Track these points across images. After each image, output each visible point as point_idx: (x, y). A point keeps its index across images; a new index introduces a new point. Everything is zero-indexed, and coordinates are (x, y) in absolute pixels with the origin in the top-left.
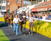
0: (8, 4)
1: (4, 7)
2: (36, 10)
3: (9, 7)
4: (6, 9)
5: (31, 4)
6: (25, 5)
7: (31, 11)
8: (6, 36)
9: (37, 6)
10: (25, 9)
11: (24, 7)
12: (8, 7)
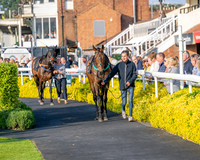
1: (46, 24)
3: (74, 23)
4: (57, 35)
5: (187, 5)
6: (155, 9)
7: (188, 39)
10: (157, 30)
11: (150, 19)
12: (66, 25)
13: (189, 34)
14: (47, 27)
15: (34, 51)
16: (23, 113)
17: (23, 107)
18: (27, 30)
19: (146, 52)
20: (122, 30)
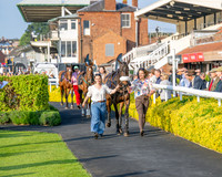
0: (87, 32)
1: (69, 46)
2: (200, 57)
3: (90, 45)
4: (77, 54)
5: (177, 34)
6: (153, 36)
7: (178, 59)
8: (80, 161)
9: (205, 40)
10: (154, 53)
11: (149, 44)
12: (84, 47)
13: (178, 56)
14: (70, 48)
15: (60, 66)
18: (54, 50)
20: (127, 51)
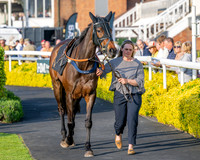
10: (168, 11)
15: (26, 32)
16: (10, 103)
17: (10, 96)
19: (155, 35)
20: (128, 9)
